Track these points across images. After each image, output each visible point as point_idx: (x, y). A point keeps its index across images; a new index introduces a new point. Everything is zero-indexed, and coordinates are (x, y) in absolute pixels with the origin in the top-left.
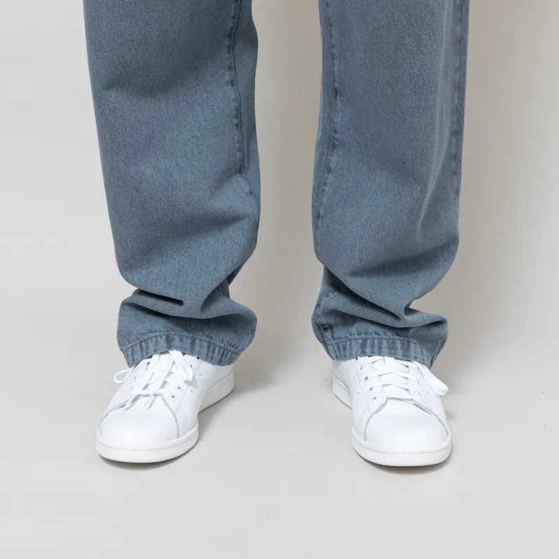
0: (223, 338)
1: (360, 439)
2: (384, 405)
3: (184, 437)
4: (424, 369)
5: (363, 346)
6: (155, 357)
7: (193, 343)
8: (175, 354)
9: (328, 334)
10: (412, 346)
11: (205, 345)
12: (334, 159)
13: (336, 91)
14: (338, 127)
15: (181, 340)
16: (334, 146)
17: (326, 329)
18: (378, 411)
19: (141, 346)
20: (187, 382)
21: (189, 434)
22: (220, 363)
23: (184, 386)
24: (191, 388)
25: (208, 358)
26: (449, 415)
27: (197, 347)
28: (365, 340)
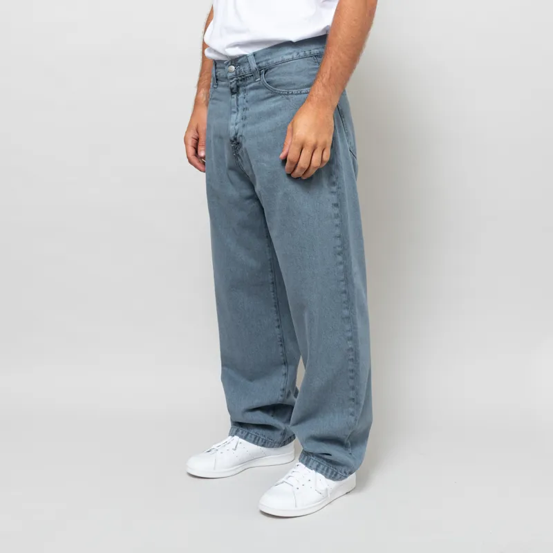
11: (254, 436)
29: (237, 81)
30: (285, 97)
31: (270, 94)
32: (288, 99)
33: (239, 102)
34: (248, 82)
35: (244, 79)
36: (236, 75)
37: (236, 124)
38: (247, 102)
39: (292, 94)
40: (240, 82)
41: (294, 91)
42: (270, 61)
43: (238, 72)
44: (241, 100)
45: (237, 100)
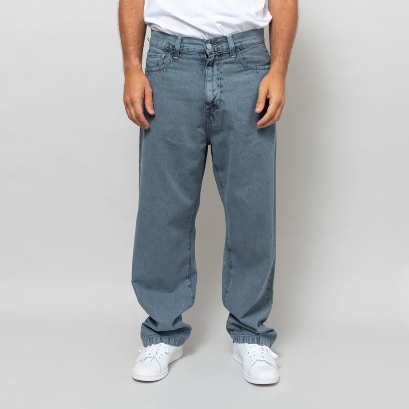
0: (180, 336)
1: (248, 375)
2: (255, 363)
3: (163, 373)
4: (268, 348)
5: (244, 339)
6: (153, 345)
7: (169, 340)
8: (163, 344)
9: (232, 332)
10: (261, 339)
11: (173, 340)
12: (232, 271)
13: (230, 250)
14: (232, 261)
15: (165, 339)
16: (231, 268)
17: (231, 330)
18: (253, 365)
19: (150, 340)
20: (166, 353)
21: (165, 371)
22: (178, 346)
23: (164, 354)
24: (166, 355)
25: (174, 345)
26: (278, 367)
27: (170, 341)
28: (244, 337)
29: (215, 56)
30: (255, 71)
31: (242, 69)
32: (257, 72)
33: (214, 73)
34: (223, 57)
35: (221, 55)
36: (215, 51)
37: (213, 91)
38: (221, 73)
39: (260, 69)
40: (217, 57)
41: (261, 67)
42: (243, 43)
43: (216, 49)
44: (216, 72)
45: (213, 71)
